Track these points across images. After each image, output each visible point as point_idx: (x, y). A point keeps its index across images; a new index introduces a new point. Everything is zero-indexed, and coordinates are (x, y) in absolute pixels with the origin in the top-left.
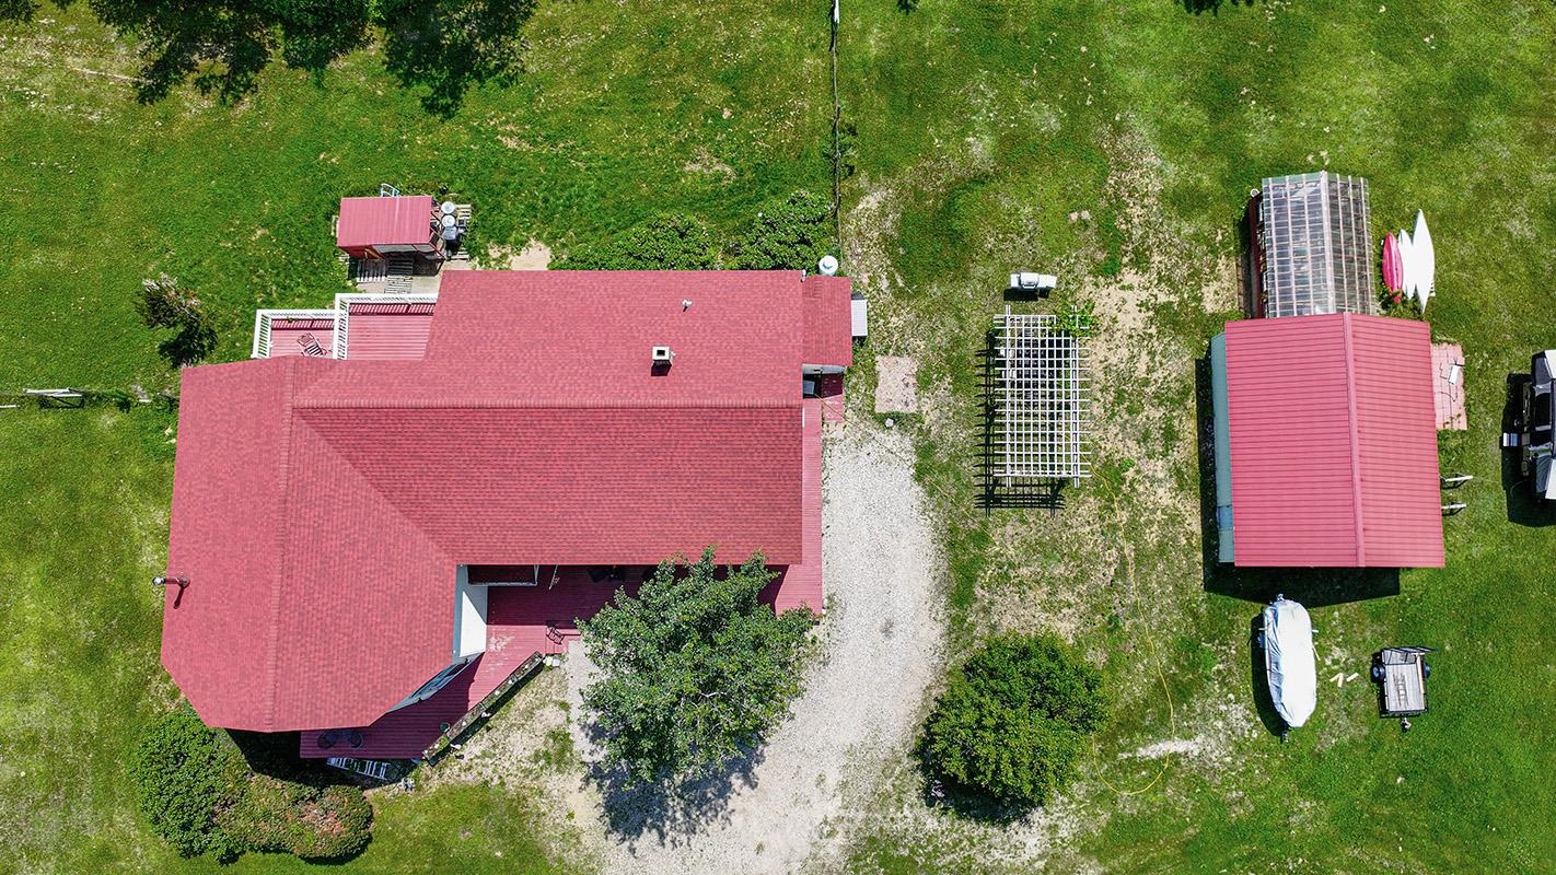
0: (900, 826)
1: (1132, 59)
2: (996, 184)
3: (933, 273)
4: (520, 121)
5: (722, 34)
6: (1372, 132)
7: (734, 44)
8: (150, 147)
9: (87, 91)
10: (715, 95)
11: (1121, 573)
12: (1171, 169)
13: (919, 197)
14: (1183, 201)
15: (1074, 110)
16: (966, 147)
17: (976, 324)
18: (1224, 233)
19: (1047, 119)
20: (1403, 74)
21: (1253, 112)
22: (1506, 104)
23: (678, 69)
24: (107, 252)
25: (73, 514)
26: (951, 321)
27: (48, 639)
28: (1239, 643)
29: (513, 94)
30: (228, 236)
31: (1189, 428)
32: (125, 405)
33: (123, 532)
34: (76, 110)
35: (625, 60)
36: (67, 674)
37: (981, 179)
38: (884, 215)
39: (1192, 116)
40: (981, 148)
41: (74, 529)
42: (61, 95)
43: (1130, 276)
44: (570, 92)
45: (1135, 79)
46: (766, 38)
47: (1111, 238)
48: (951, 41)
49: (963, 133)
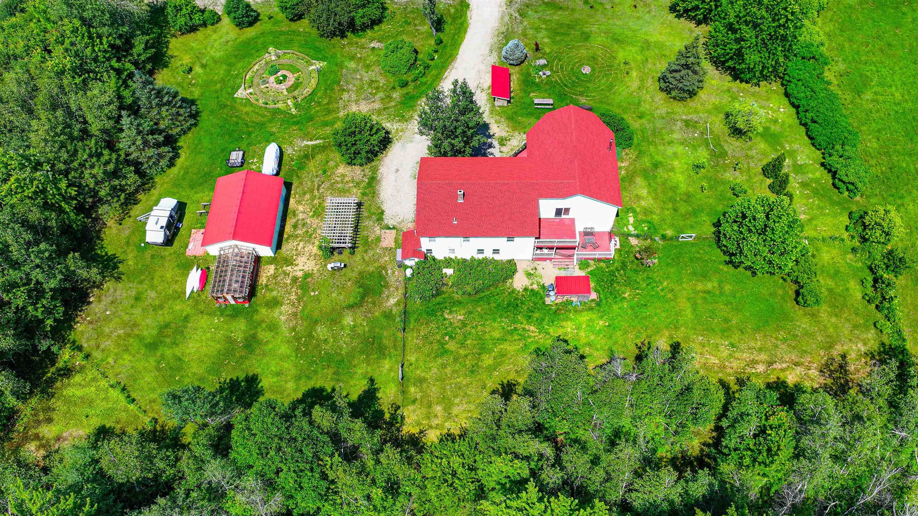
0: (398, 124)
1: (284, 358)
2: (344, 305)
3: (371, 274)
4: (529, 337)
5: (449, 370)
6: (196, 329)
7: (444, 366)
8: (676, 328)
9: (707, 348)
10: (452, 346)
11: (319, 186)
12: (276, 315)
13: (374, 303)
14: (275, 303)
15: (310, 336)
16: (354, 321)
17: (358, 257)
18: (260, 292)
19: (321, 331)
20: (177, 351)
21: (239, 337)
22: (141, 338)
23: (466, 356)
24: (684, 289)
25: (674, 204)
26: (367, 258)
27: (672, 170)
28: (284, 169)
29: (533, 347)
30: (638, 294)
31: (288, 228)
32: (664, 237)
33: (655, 199)
34: (709, 341)
35: (487, 360)
36: (664, 160)
37: (351, 307)
38: (388, 297)
39: (263, 335)
40: (348, 320)
41: (672, 200)
42: (717, 346)
43: (300, 274)
44: (510, 348)
45: (284, 349)
46: (430, 369)
47: (304, 287)
48: (355, 366)
49: (355, 326)
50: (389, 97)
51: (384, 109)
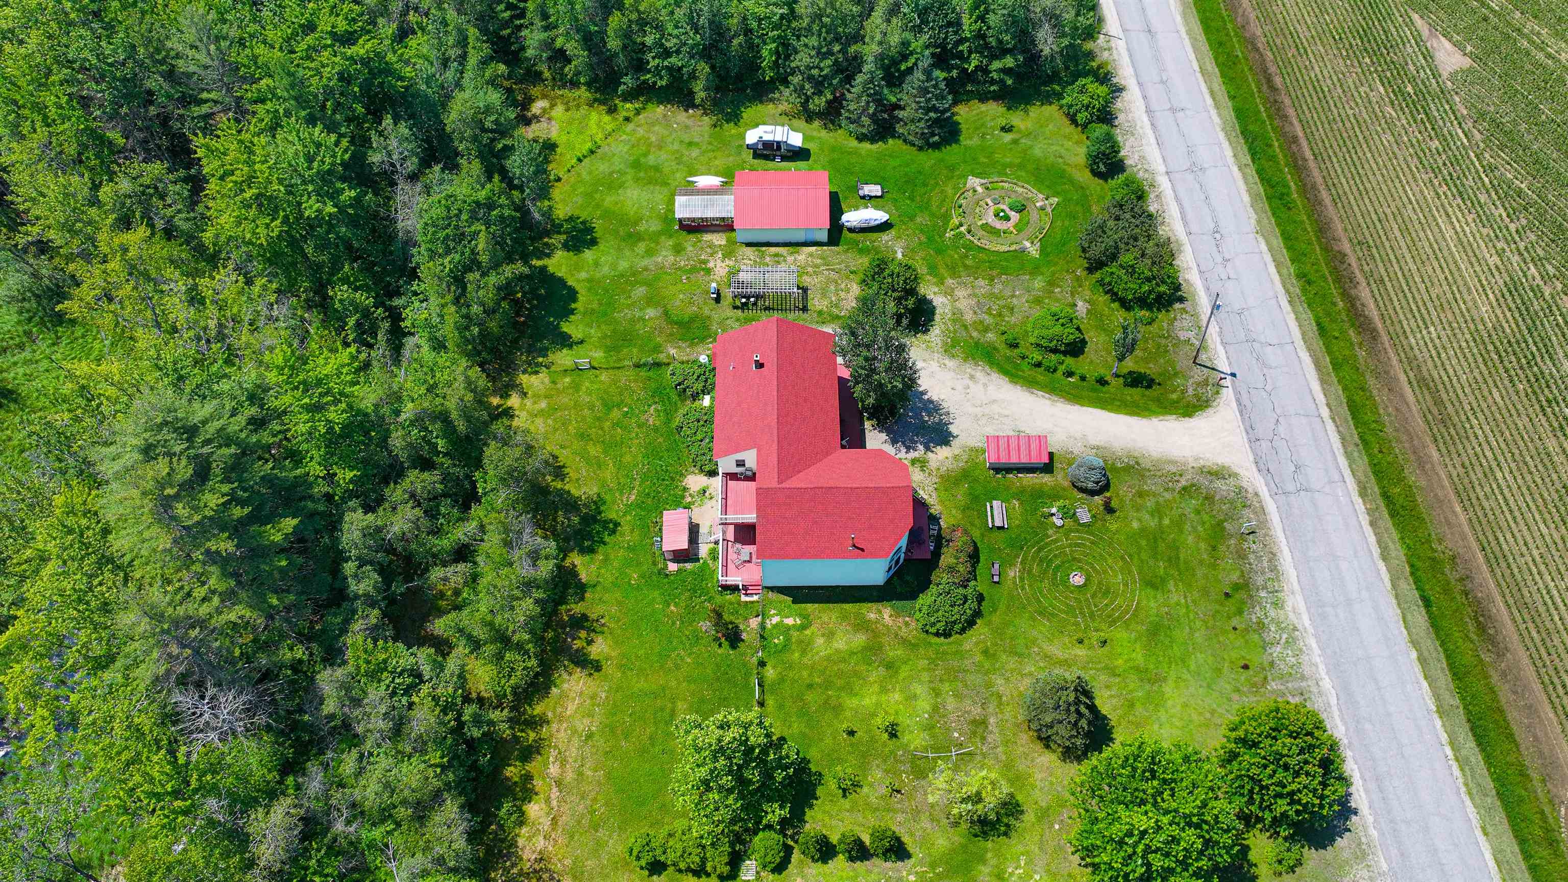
0: (939, 342)
1: (614, 266)
2: (669, 307)
3: (707, 328)
4: (622, 494)
5: (586, 412)
6: (652, 193)
7: (592, 408)
8: (620, 667)
9: (588, 701)
10: (615, 414)
11: (833, 270)
12: (664, 253)
13: (671, 335)
14: (678, 250)
15: (636, 283)
16: (650, 319)
17: (730, 313)
18: (693, 238)
19: (640, 291)
20: (629, 183)
21: (641, 228)
22: (645, 155)
23: (602, 429)
24: (679, 683)
25: (820, 686)
26: (728, 322)
27: (884, 690)
28: (860, 237)
29: (608, 498)
30: (674, 623)
31: (773, 250)
32: (762, 664)
33: (828, 658)
34: (599, 705)
35: (594, 450)
36: (901, 678)
37: (666, 313)
38: (679, 347)
39: (641, 247)
40: (651, 312)
41: (828, 684)
42: (591, 715)
43: (711, 265)
44: (609, 473)
45: (624, 265)
46: (590, 395)
47: (693, 270)
48: (599, 326)
49: (644, 320)
50: (986, 330)
51: (965, 327)
